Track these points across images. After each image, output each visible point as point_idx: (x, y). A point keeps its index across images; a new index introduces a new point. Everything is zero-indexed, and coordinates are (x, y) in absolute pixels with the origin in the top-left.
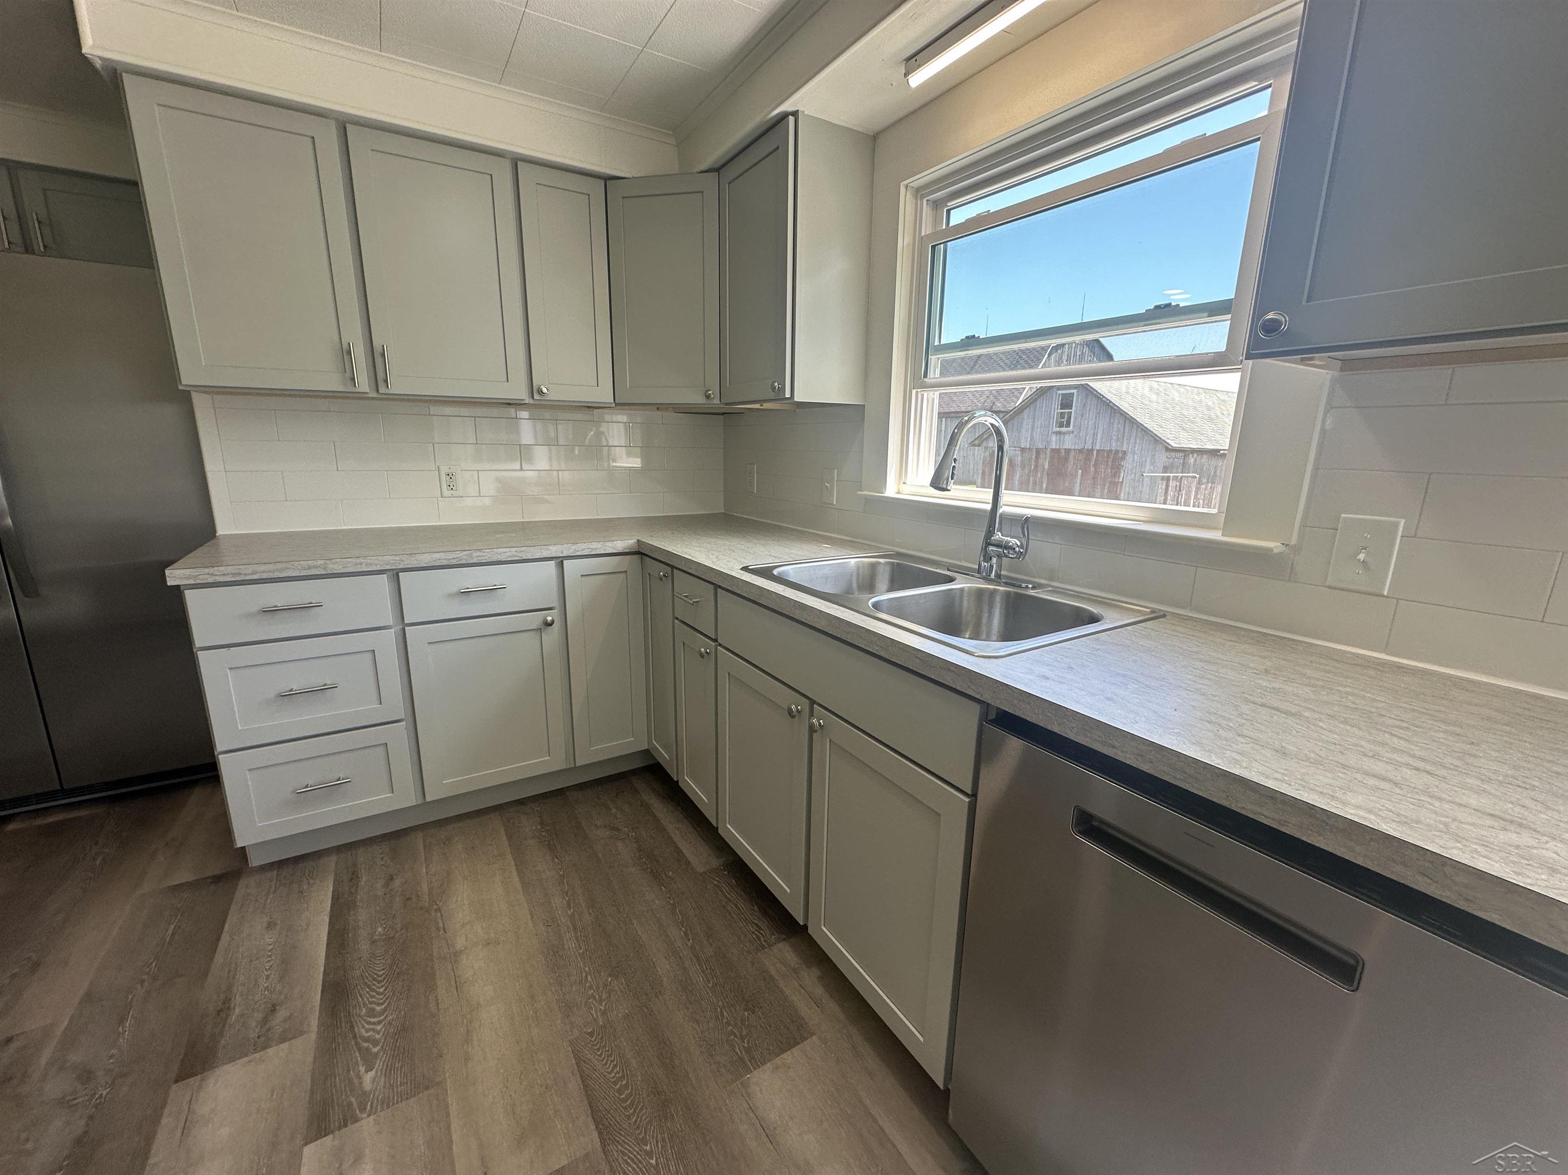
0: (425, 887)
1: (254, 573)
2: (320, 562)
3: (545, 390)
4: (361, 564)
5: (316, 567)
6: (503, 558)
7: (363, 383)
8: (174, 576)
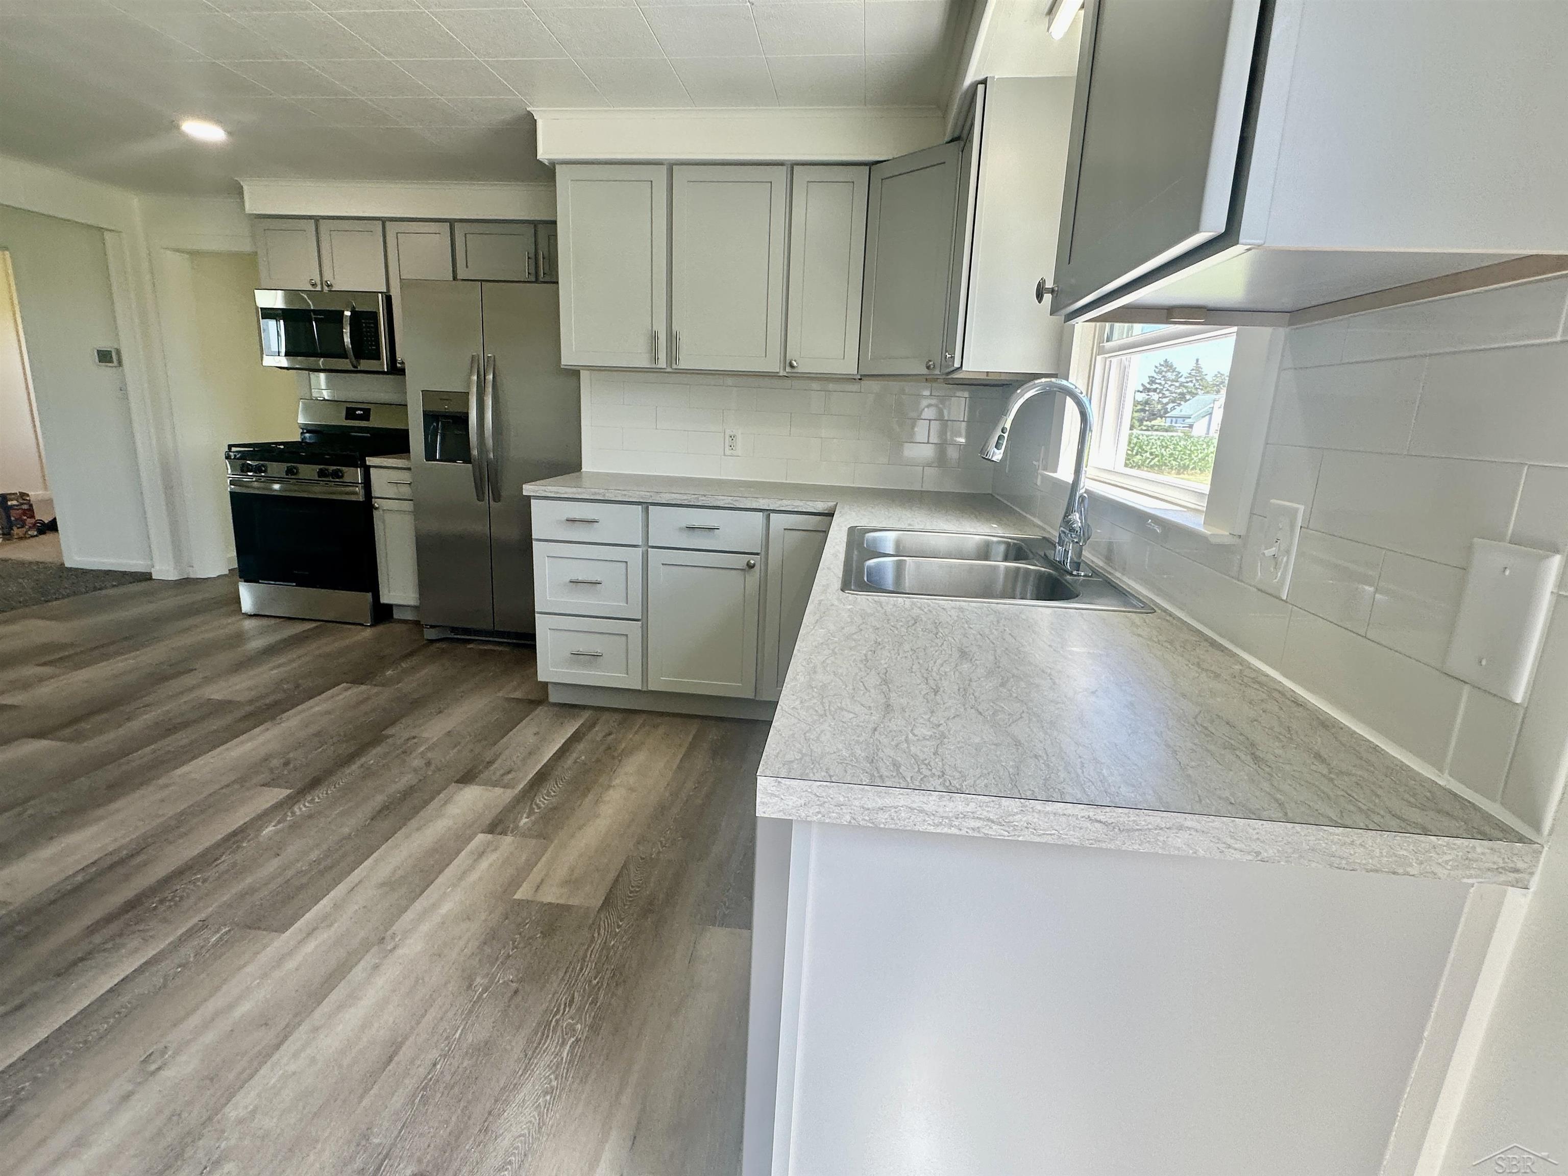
0: (623, 745)
1: (566, 493)
2: (602, 491)
3: (795, 364)
4: (625, 495)
5: (599, 494)
6: (721, 504)
7: (662, 363)
8: (528, 489)
